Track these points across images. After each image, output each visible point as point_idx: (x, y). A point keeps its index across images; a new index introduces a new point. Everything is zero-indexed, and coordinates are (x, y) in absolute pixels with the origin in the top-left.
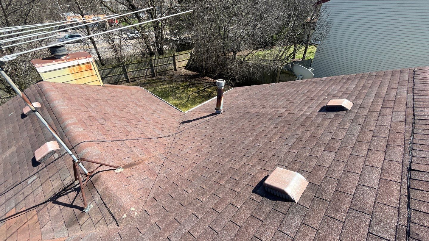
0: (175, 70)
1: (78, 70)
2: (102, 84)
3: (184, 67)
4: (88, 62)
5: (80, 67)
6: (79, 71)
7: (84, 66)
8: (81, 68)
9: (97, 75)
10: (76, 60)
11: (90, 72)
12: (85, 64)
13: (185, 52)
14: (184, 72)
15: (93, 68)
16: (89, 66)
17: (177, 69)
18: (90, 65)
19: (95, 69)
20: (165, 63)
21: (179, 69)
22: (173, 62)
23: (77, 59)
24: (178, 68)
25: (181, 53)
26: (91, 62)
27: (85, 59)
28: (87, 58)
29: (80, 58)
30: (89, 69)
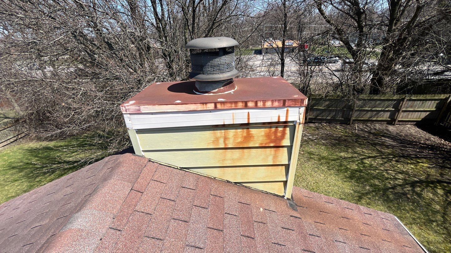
0: (391, 123)
1: (239, 140)
3: (413, 123)
4: (283, 119)
5: (248, 132)
7: (263, 133)
8: (249, 137)
10: (246, 107)
11: (272, 152)
12: (269, 125)
15: (286, 142)
16: (279, 134)
18: (284, 133)
19: (290, 147)
21: (401, 123)
26: (293, 122)
27: (276, 108)
28: (284, 105)
29: (260, 104)
30: (272, 145)
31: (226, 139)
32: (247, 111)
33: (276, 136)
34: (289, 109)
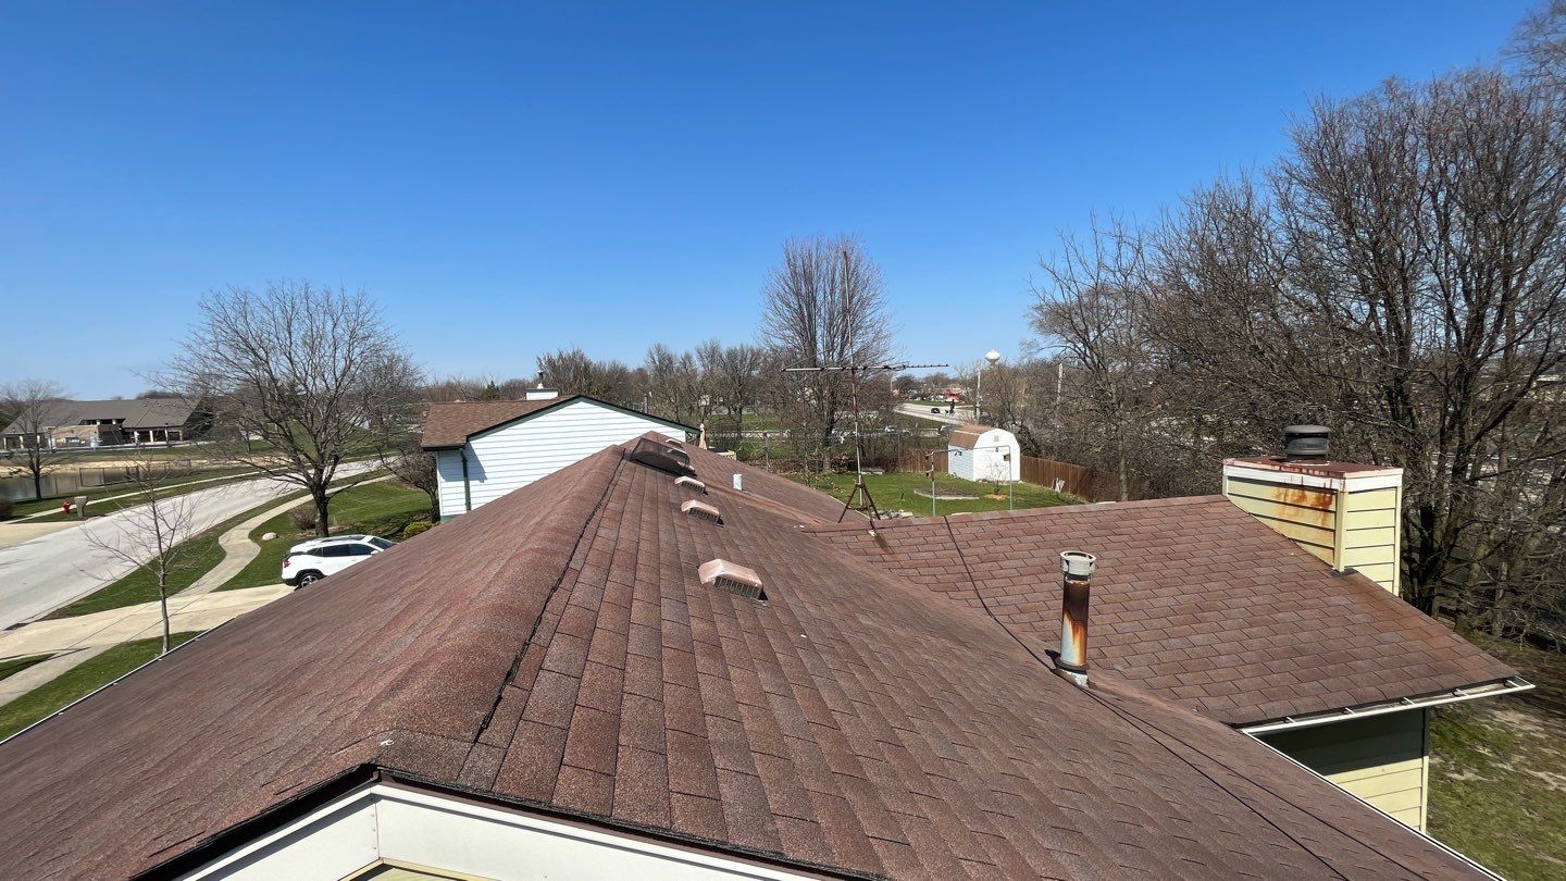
1: (1296, 498)
2: (1341, 565)
6: (1297, 501)
9: (1334, 531)
12: (1318, 489)
15: (1333, 507)
23: (1303, 470)
26: (1336, 491)
27: (1322, 477)
28: (1328, 476)
29: (1311, 472)
30: (1321, 507)
31: (1286, 495)
32: (1300, 475)
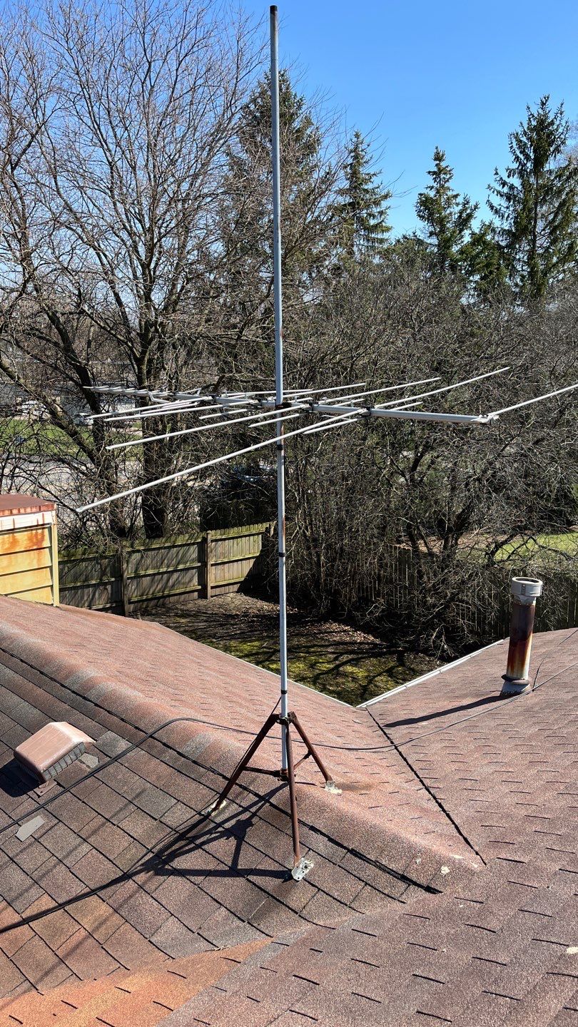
0: (203, 594)
1: (7, 546)
2: (57, 603)
3: (236, 587)
4: (41, 523)
5: (14, 537)
6: (9, 548)
7: (26, 538)
8: (15, 542)
9: (51, 568)
10: (11, 514)
11: (36, 555)
12: (30, 528)
13: (244, 530)
14: (237, 602)
15: (46, 543)
16: (39, 537)
17: (210, 592)
18: (43, 534)
19: (50, 548)
20: (168, 567)
21: (218, 591)
22: (199, 564)
23: (15, 511)
24: (212, 588)
25: (233, 532)
26: (48, 524)
27: (34, 513)
28: (40, 511)
29: (22, 511)
30: (35, 547)
32: (12, 517)
33: (37, 540)
34: (45, 513)
